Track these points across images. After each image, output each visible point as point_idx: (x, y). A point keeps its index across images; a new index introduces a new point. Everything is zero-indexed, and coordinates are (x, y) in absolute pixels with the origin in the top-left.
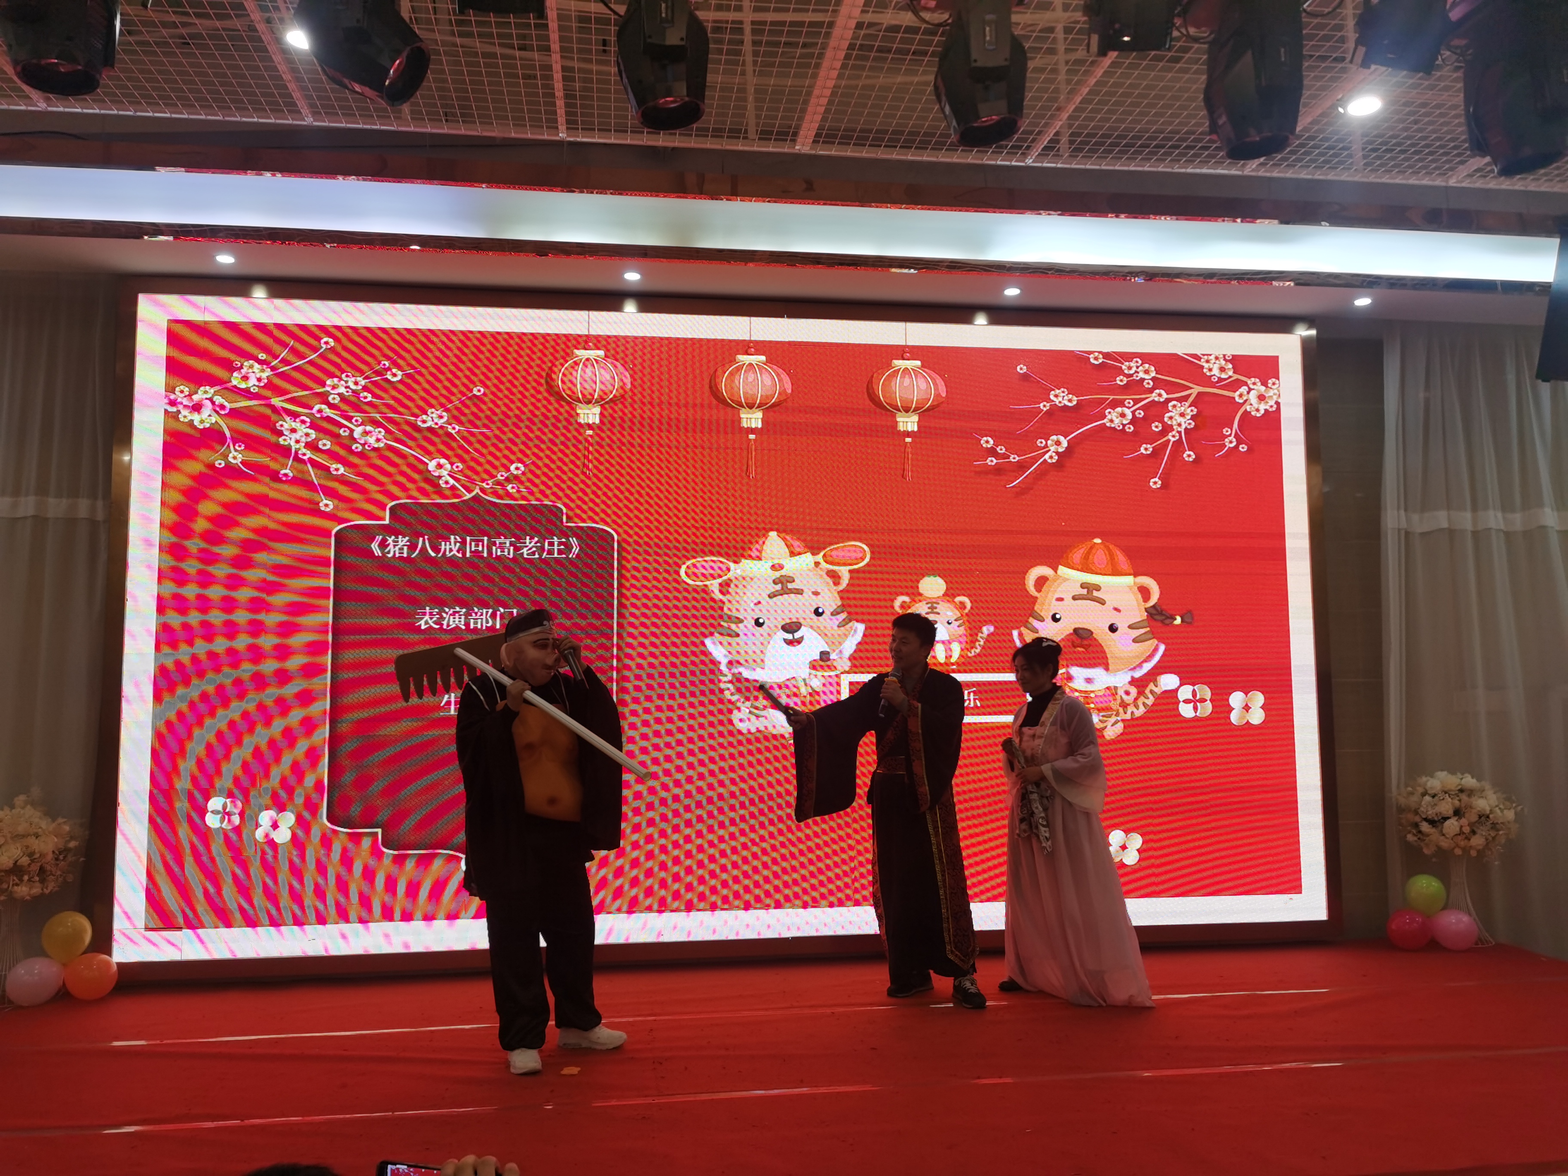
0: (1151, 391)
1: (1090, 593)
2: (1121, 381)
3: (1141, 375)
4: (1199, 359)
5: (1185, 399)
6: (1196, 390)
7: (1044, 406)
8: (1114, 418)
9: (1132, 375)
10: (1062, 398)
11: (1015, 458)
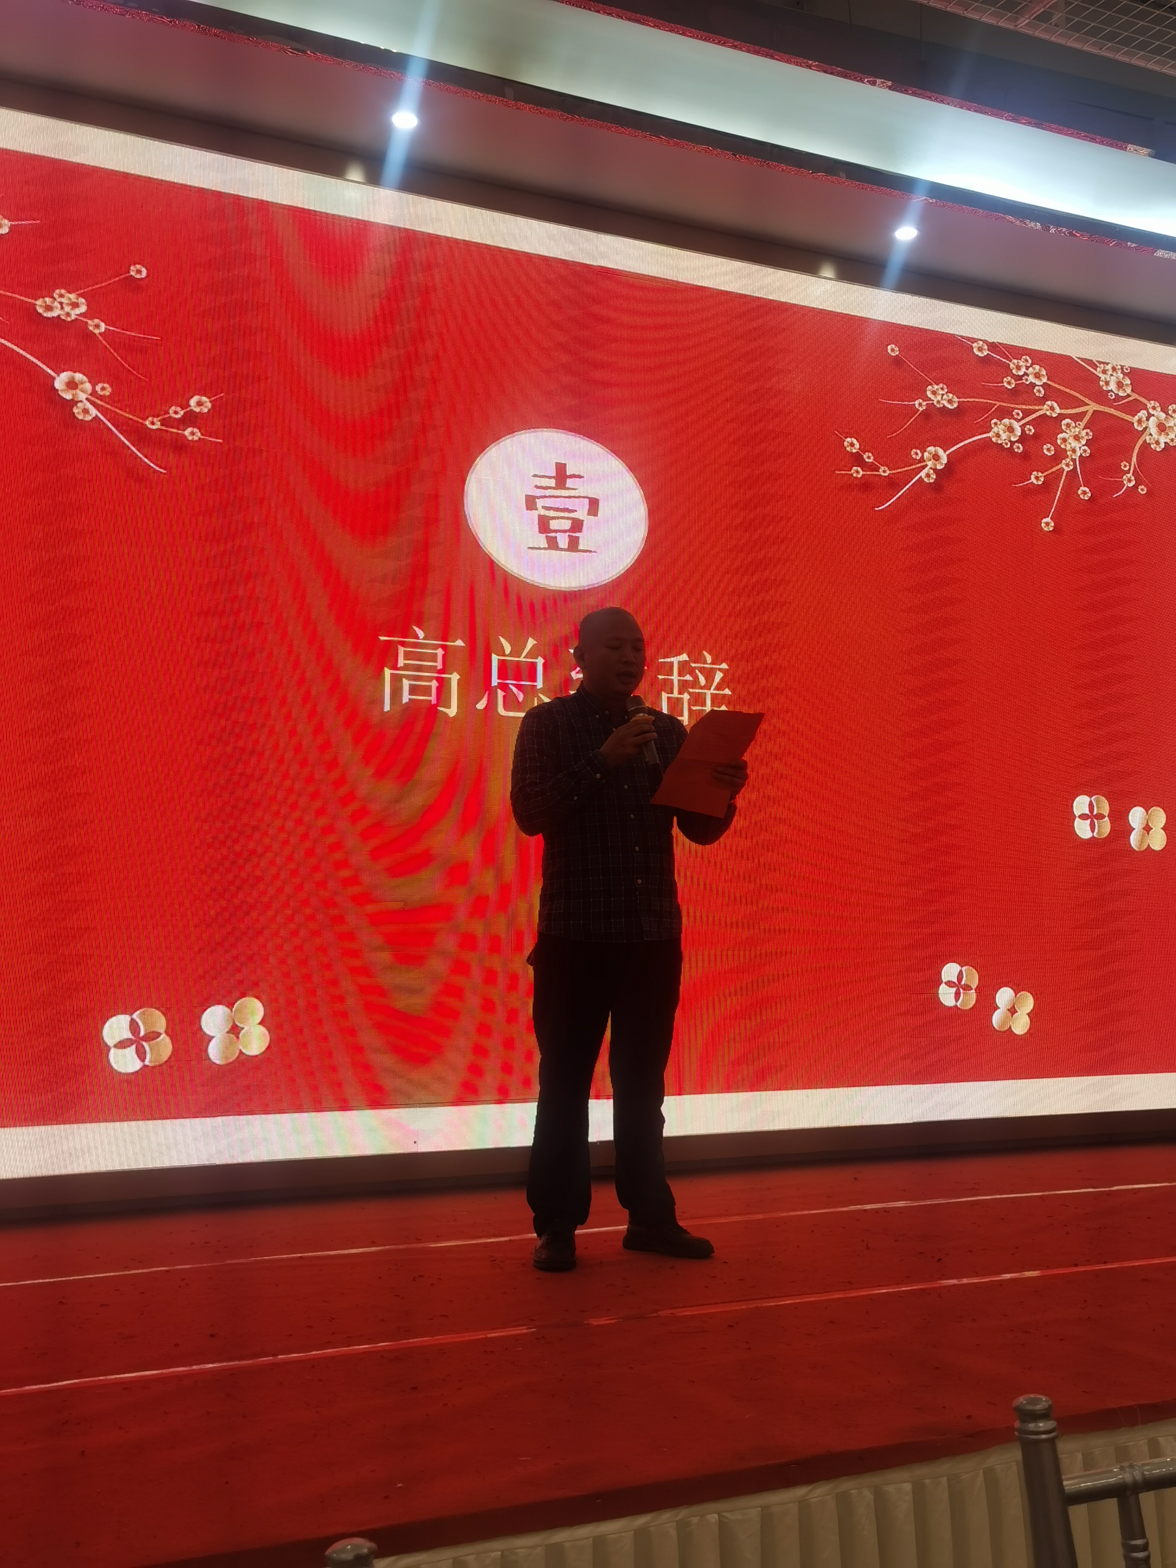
0: (1042, 401)
2: (1009, 384)
3: (1031, 379)
4: (1095, 367)
5: (1080, 417)
6: (1092, 407)
7: (920, 405)
8: (1001, 432)
9: (1020, 378)
10: (940, 396)
11: (884, 472)
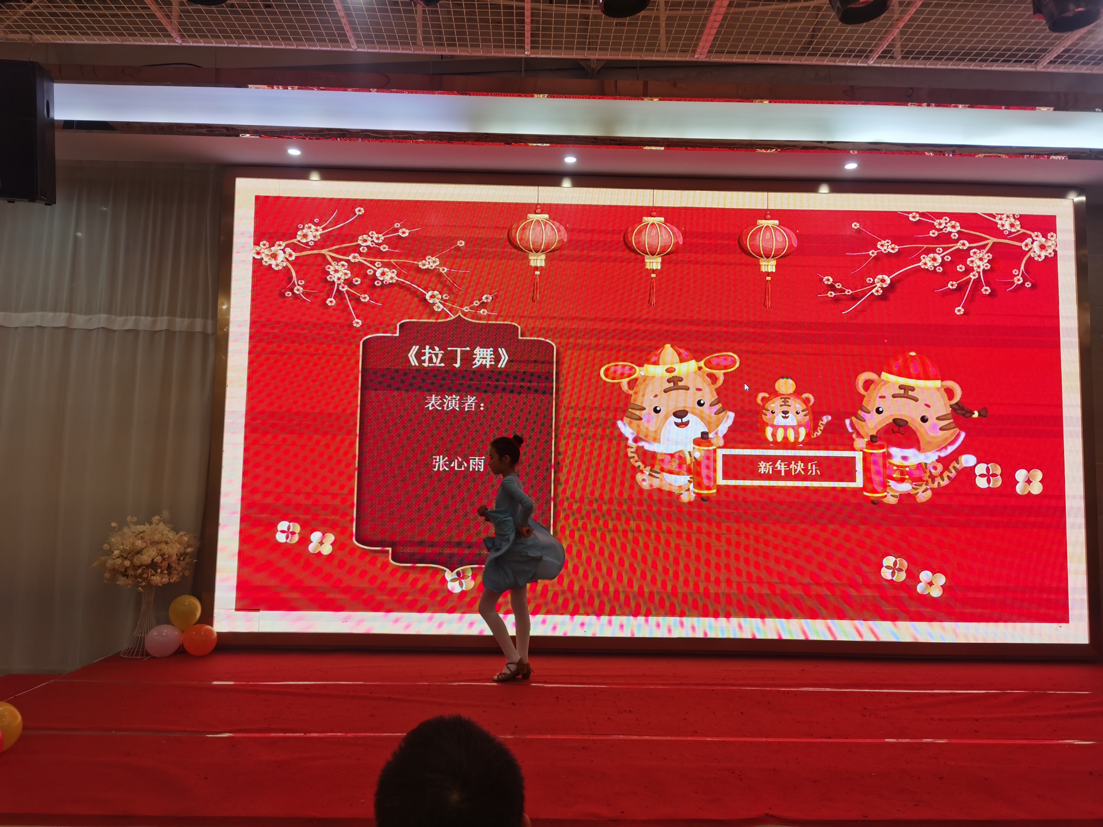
0: (956, 241)
1: (906, 392)
2: (933, 234)
3: (949, 229)
4: (994, 217)
5: (983, 247)
6: (992, 240)
7: (873, 253)
8: (927, 262)
9: (942, 230)
10: (886, 247)
11: (848, 292)
